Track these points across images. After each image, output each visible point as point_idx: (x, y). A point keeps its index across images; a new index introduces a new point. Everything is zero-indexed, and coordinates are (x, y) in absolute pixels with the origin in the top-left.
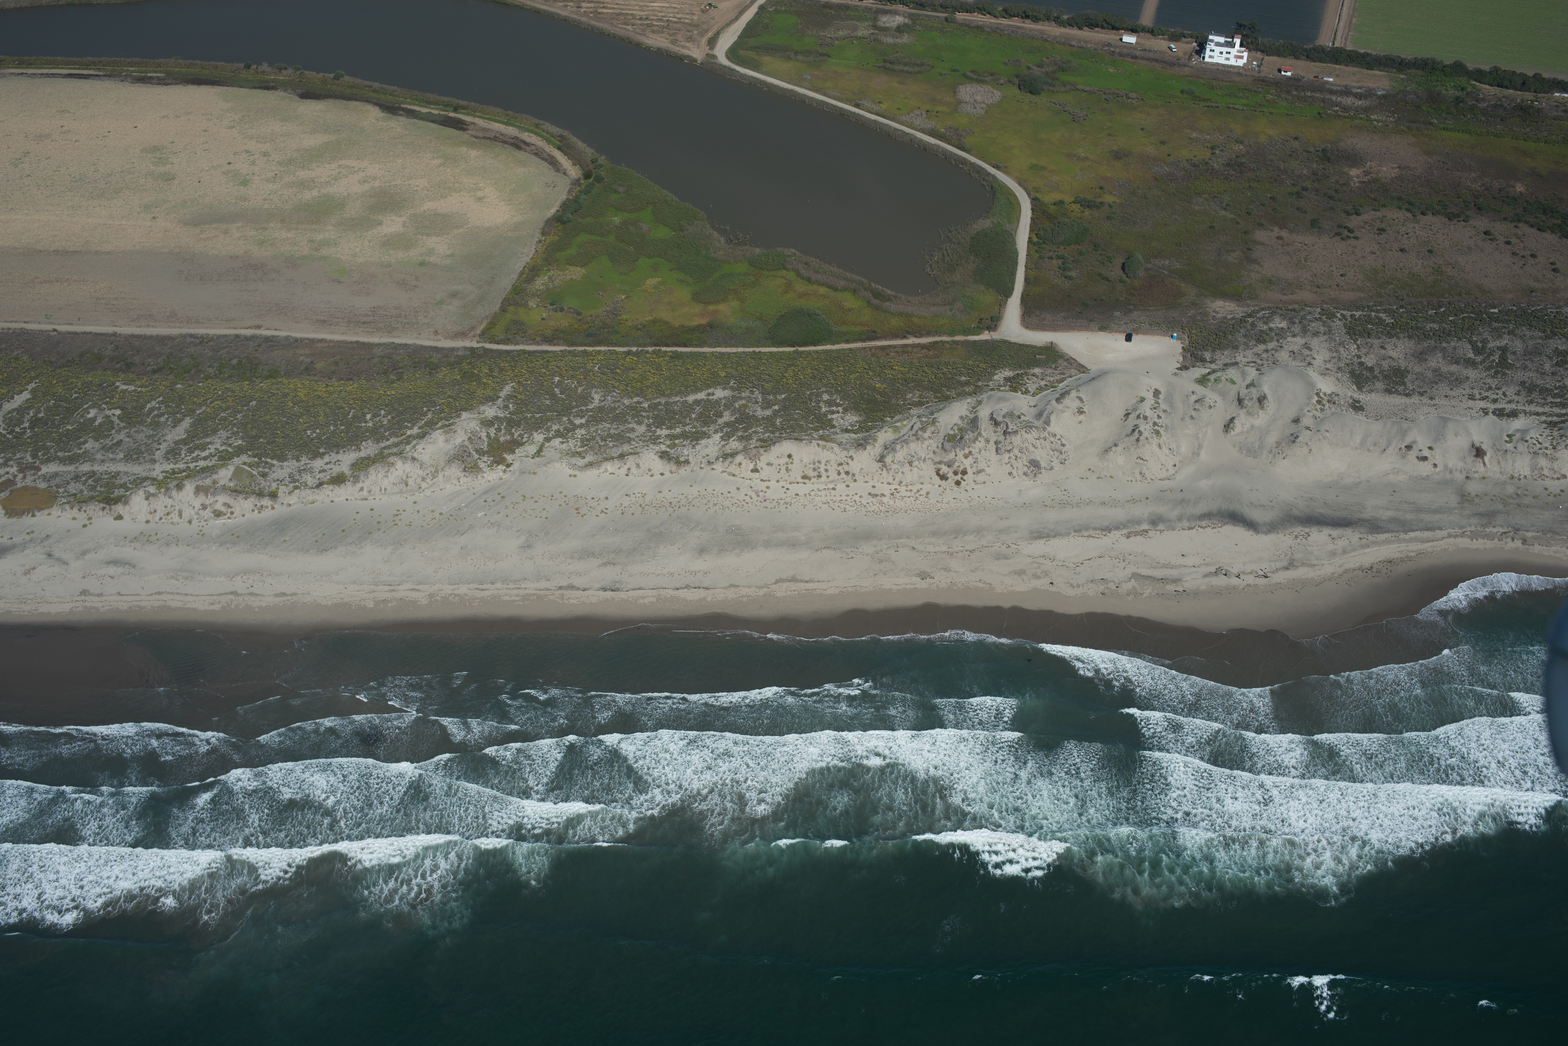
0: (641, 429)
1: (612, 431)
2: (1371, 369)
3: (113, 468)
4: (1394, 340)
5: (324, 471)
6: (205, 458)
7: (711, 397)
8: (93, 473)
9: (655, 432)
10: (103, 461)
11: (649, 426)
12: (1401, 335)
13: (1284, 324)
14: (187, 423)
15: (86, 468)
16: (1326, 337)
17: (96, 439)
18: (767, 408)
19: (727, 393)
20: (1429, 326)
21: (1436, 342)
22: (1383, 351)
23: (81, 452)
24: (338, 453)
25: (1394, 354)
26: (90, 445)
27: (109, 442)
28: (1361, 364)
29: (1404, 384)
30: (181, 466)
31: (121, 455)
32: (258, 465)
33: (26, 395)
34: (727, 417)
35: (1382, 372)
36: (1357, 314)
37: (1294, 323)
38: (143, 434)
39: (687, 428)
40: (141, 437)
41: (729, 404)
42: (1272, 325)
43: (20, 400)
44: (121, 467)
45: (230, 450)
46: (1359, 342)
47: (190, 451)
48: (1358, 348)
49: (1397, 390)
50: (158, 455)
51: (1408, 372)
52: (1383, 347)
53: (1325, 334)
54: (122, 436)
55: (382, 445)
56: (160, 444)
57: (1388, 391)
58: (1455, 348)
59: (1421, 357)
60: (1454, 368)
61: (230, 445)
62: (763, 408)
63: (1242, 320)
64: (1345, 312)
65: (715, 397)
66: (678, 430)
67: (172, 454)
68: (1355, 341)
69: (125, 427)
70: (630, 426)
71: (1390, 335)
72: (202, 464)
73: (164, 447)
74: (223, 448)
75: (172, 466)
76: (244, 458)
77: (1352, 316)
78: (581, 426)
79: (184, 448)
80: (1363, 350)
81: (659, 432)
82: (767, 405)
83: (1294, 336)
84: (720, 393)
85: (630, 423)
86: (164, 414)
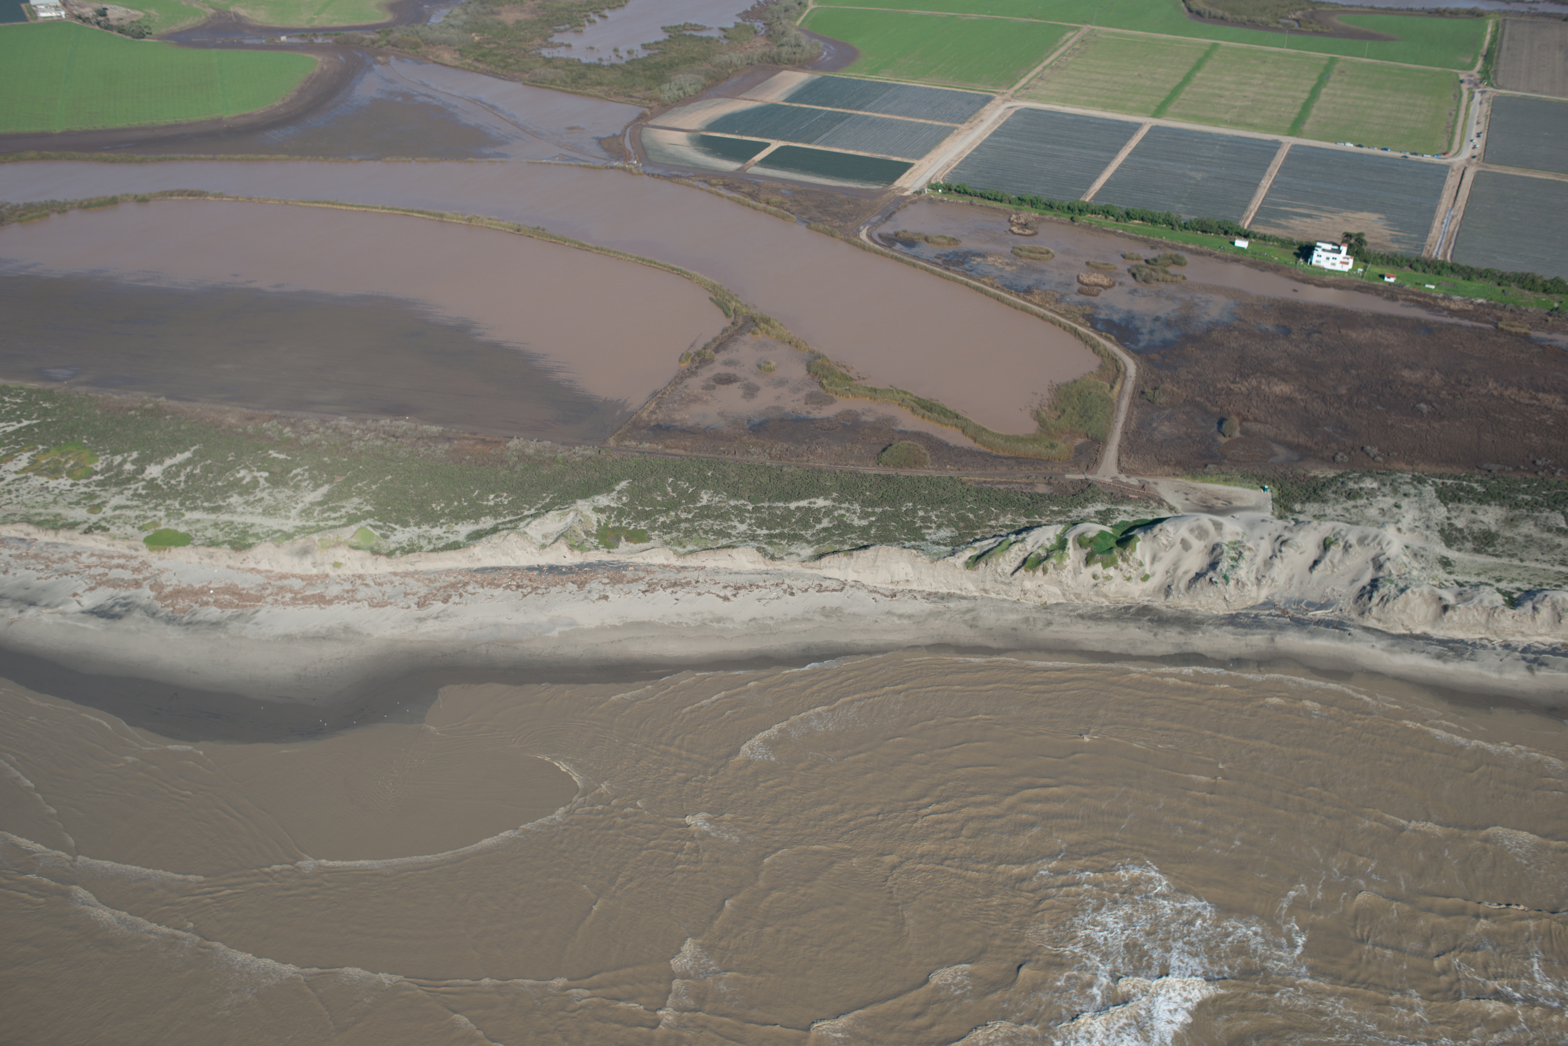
0: (742, 528)
1: (715, 527)
2: (1461, 531)
3: (249, 519)
4: (1486, 507)
5: (441, 538)
6: (335, 519)
7: (812, 506)
8: (232, 523)
9: (755, 531)
10: (242, 513)
11: (750, 525)
12: (1493, 503)
13: (1375, 485)
14: (325, 489)
15: (225, 517)
16: (1416, 499)
17: (241, 494)
18: (863, 518)
19: (828, 503)
20: (1520, 497)
21: (1528, 510)
22: (1473, 516)
23: (224, 504)
24: (456, 524)
25: (1485, 520)
26: (235, 499)
27: (251, 498)
28: (1451, 525)
29: (1494, 545)
30: (312, 523)
31: (260, 510)
32: (380, 528)
33: (187, 455)
34: (825, 523)
35: (1471, 533)
36: (1449, 482)
37: (1385, 485)
38: (283, 494)
39: (786, 531)
40: (280, 496)
41: (828, 512)
42: (1362, 485)
43: (180, 458)
44: (257, 520)
45: (359, 513)
46: (1450, 506)
47: (323, 512)
48: (1449, 511)
49: (1486, 551)
50: (294, 512)
51: (1499, 535)
52: (1473, 512)
53: (1415, 496)
54: (265, 494)
55: (499, 521)
56: (297, 503)
57: (1477, 551)
58: (1547, 518)
59: (1511, 522)
60: (1546, 535)
61: (360, 510)
62: (859, 518)
63: (1334, 479)
64: (1437, 480)
65: (816, 506)
66: (777, 531)
67: (307, 513)
68: (1446, 505)
69: (269, 488)
70: (733, 524)
71: (1480, 501)
72: (331, 523)
73: (300, 506)
74: (354, 511)
75: (304, 523)
76: (370, 521)
77: (1443, 483)
78: (687, 520)
79: (318, 509)
80: (1454, 514)
81: (759, 532)
82: (865, 515)
83: (1384, 496)
84: (820, 502)
85: (732, 521)
86: (306, 480)
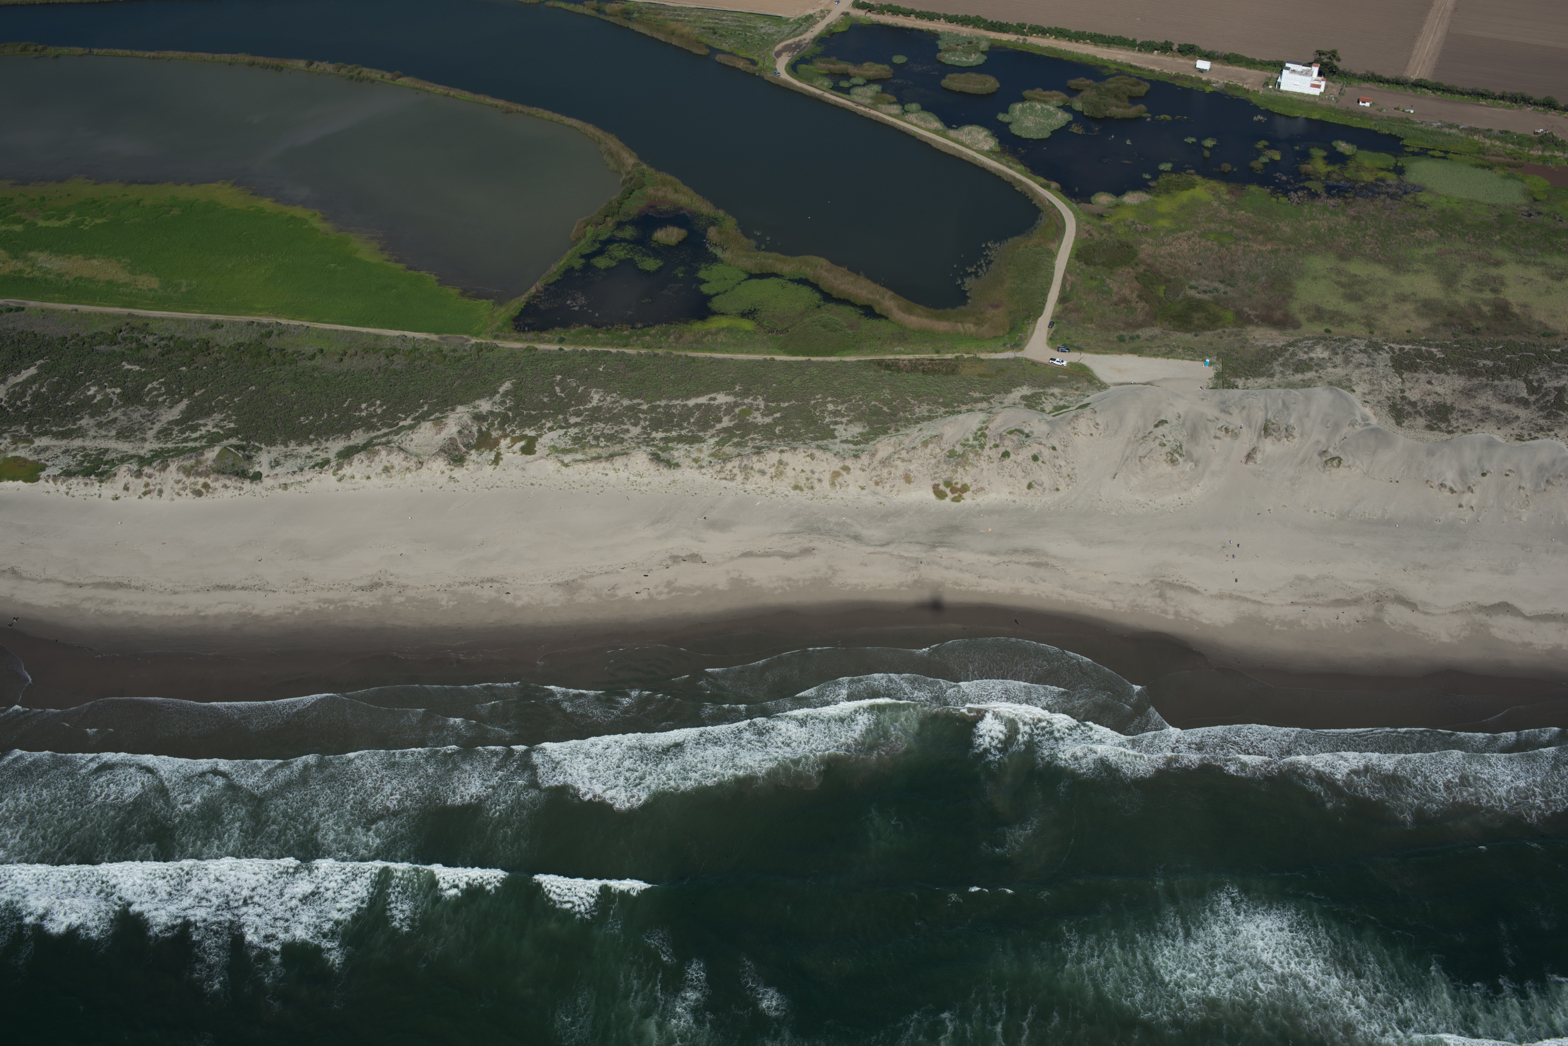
0: (635, 431)
1: (606, 431)
2: (1413, 404)
3: (103, 444)
4: (1443, 375)
5: (311, 457)
6: (195, 440)
7: (712, 402)
8: (84, 448)
9: (650, 434)
11: (643, 428)
12: (1451, 371)
13: (1326, 355)
14: (183, 404)
15: (77, 443)
16: (1369, 369)
17: (92, 416)
18: (767, 415)
19: (730, 399)
20: (1481, 363)
21: (1488, 379)
22: (1429, 387)
23: (75, 427)
24: (327, 440)
25: (1441, 391)
26: (86, 421)
27: (103, 419)
28: (1403, 398)
29: (1448, 421)
30: (170, 445)
31: (114, 433)
32: (243, 448)
33: (33, 371)
34: (726, 422)
35: (1425, 407)
36: (1407, 347)
37: (1337, 354)
38: (137, 414)
39: (683, 432)
40: (136, 416)
41: (730, 409)
42: (1312, 355)
43: (25, 375)
44: (112, 444)
45: (222, 432)
46: (1404, 376)
47: (182, 432)
48: (1403, 382)
49: (1439, 427)
50: (150, 434)
51: (1454, 408)
52: (1430, 383)
53: (1368, 366)
54: (118, 414)
55: (373, 434)
56: (153, 423)
57: (1430, 427)
58: (1507, 387)
59: (1468, 393)
60: (1505, 407)
61: (222, 428)
62: (763, 415)
63: (1283, 349)
64: (1393, 345)
65: (716, 403)
66: (674, 433)
67: (164, 433)
68: (1400, 375)
69: (122, 406)
70: (625, 427)
71: (1438, 371)
72: (191, 444)
73: (157, 427)
74: (215, 430)
75: (161, 445)
76: (233, 441)
77: (1401, 350)
78: (576, 425)
79: (176, 428)
80: (1408, 385)
81: (654, 434)
82: (768, 412)
83: (1335, 367)
84: (722, 399)
85: (625, 424)
86: (163, 395)
